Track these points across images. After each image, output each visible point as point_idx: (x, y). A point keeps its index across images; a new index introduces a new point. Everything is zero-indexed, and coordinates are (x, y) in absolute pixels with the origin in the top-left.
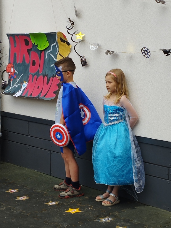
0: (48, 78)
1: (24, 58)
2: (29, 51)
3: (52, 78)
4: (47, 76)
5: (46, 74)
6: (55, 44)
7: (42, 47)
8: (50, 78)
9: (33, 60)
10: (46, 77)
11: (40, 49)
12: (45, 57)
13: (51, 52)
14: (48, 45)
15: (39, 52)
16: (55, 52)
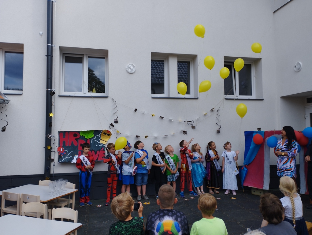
0: (95, 151)
1: (72, 143)
2: (77, 139)
3: (98, 151)
4: (94, 150)
5: (93, 149)
6: (99, 135)
7: (89, 137)
8: (97, 151)
10: (93, 152)
11: (87, 138)
12: (91, 141)
13: (95, 139)
14: (93, 136)
15: (86, 140)
16: (98, 139)
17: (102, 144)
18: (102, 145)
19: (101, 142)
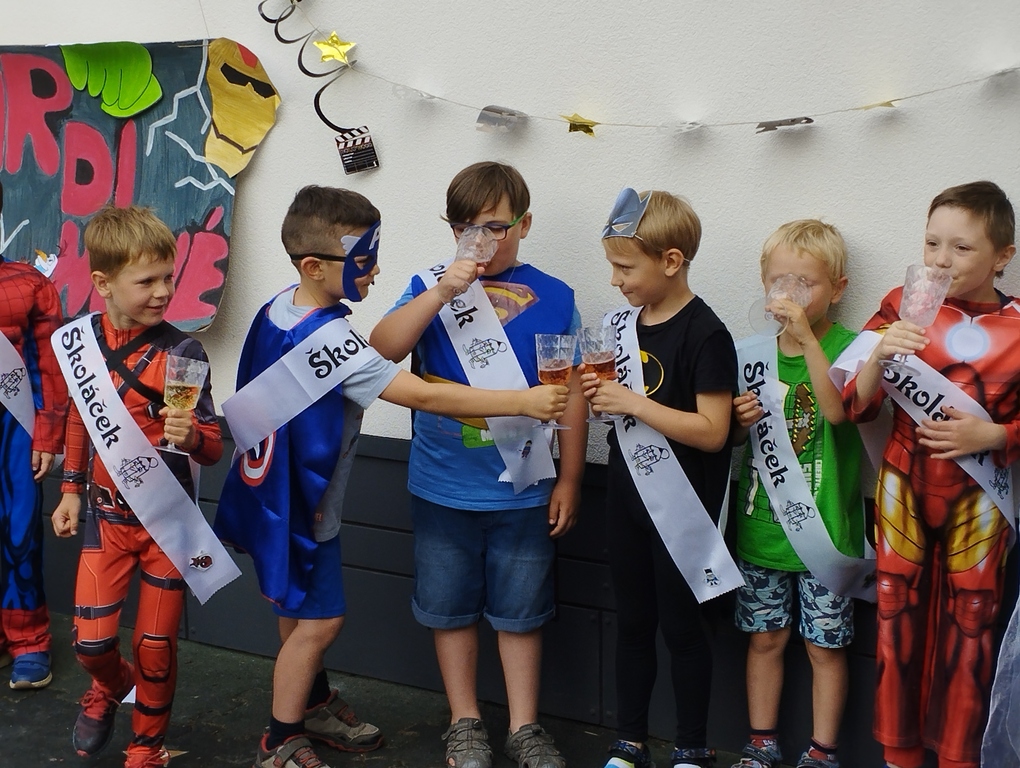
1: (28, 151)
2: (54, 121)
3: (186, 235)
6: (196, 89)
7: (126, 102)
9: (80, 161)
11: (115, 112)
12: (142, 145)
13: (175, 127)
15: (112, 127)
16: (192, 123)
17: (221, 173)
18: (217, 180)
19: (216, 154)
